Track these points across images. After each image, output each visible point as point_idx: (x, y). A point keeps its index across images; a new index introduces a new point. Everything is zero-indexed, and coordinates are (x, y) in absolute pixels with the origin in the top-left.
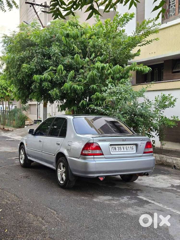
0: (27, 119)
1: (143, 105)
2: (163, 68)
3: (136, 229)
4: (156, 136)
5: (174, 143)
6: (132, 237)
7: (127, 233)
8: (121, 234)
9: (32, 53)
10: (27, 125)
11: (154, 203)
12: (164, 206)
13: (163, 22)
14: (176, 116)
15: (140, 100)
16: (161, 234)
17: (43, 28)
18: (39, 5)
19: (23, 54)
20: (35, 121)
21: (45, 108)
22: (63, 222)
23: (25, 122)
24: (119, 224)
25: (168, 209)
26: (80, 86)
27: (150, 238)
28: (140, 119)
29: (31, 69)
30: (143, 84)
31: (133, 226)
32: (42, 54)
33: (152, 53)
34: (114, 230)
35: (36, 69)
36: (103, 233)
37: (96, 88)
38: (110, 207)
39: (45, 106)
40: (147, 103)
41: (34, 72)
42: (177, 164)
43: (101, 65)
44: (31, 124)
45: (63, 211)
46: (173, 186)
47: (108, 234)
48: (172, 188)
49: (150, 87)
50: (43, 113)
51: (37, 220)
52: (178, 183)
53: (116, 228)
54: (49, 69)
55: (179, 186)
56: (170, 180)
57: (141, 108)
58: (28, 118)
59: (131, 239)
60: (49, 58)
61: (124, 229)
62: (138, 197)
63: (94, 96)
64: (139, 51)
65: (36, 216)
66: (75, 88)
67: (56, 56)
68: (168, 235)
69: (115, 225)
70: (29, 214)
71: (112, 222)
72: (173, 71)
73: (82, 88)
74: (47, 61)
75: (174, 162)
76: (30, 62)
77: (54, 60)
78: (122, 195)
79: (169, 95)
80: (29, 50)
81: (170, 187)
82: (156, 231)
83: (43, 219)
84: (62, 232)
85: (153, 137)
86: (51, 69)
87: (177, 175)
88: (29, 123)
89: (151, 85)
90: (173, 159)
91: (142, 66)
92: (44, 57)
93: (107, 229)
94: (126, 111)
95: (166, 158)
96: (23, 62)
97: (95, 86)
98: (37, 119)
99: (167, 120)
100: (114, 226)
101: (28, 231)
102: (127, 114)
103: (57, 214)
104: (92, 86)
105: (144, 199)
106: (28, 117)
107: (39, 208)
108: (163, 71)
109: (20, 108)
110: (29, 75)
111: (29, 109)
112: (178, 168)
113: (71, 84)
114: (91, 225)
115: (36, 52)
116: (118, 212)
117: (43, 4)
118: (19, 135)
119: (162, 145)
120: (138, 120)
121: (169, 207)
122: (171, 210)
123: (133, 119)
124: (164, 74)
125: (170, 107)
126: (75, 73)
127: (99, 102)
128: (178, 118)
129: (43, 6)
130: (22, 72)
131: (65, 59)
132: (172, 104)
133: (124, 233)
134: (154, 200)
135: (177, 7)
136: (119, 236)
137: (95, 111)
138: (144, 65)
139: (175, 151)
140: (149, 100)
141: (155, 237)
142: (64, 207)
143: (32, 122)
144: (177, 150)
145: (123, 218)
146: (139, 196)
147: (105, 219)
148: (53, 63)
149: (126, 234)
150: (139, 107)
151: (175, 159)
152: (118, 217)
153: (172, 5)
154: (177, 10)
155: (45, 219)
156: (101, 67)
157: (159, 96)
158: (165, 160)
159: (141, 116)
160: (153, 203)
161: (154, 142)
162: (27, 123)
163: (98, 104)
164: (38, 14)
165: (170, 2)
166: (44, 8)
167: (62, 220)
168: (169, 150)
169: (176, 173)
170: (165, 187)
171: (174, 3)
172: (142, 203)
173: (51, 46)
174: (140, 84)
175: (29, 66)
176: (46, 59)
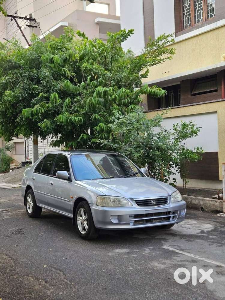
0: (12, 161)
1: (159, 135)
2: (180, 91)
3: (165, 286)
4: (176, 173)
5: (199, 181)
6: (161, 296)
7: (155, 291)
8: (148, 293)
9: (17, 78)
10: (13, 169)
11: (184, 254)
12: (196, 256)
13: (177, 35)
14: (199, 147)
15: (156, 130)
16: (197, 290)
17: (29, 46)
18: (23, 18)
19: (5, 79)
20: (22, 163)
21: (36, 145)
22: (72, 284)
23: (10, 165)
24: (144, 281)
25: (201, 259)
26: (78, 117)
27: (184, 295)
28: (156, 153)
29: (16, 97)
30: (158, 111)
31: (161, 283)
32: (29, 78)
33: (166, 72)
34: (139, 290)
35: (22, 97)
36: (125, 293)
37: (99, 118)
38: (130, 261)
39: (36, 142)
40: (163, 133)
41: (20, 101)
42: (205, 206)
43: (103, 90)
44: (18, 166)
45: (71, 270)
46: (203, 232)
47: (131, 294)
48: (202, 235)
49: (167, 114)
50: (34, 152)
51: (40, 284)
52: (209, 228)
53: (140, 287)
54: (38, 96)
55: (210, 231)
56: (199, 225)
57: (158, 140)
58: (14, 160)
59: (161, 299)
60: (38, 82)
61: (150, 287)
62: (162, 248)
63: (97, 127)
64: (147, 71)
65: (38, 279)
66: (73, 120)
67: (47, 79)
68: (206, 290)
69: (138, 282)
70: (28, 277)
71: (135, 280)
72: (192, 93)
73: (81, 120)
74: (36, 86)
75: (202, 203)
76: (14, 89)
77: (45, 85)
78: (143, 246)
79: (190, 122)
80: (12, 74)
81: (200, 233)
82: (190, 287)
83: (46, 282)
84: (73, 296)
85: (173, 174)
86: (41, 96)
87: (206, 219)
88: (15, 167)
89: (167, 111)
90: (200, 200)
91: (155, 88)
92: (32, 81)
93: (129, 288)
94: (139, 144)
95: (191, 200)
96: (5, 89)
97: (97, 116)
98: (25, 161)
99: (190, 153)
100: (138, 284)
101: (28, 298)
102: (141, 148)
103: (64, 275)
104: (94, 116)
105: (170, 250)
106: (14, 158)
107: (40, 269)
108: (180, 93)
109: (2, 148)
110: (14, 105)
111: (14, 148)
112: (207, 210)
113: (67, 115)
114: (109, 286)
115: (22, 76)
116: (140, 267)
117: (28, 17)
118: (3, 182)
119: (185, 184)
120: (154, 155)
121: (202, 257)
122: (205, 260)
123: (148, 154)
124: (182, 97)
125: (192, 136)
126: (71, 100)
127: (104, 135)
128: (203, 149)
129: (28, 19)
130: (5, 101)
131: (59, 83)
132: (194, 133)
133: (152, 292)
134: (183, 250)
135: (193, 17)
136: (146, 295)
137: (102, 145)
138: (157, 87)
139: (201, 190)
140: (166, 130)
141: (189, 294)
142: (71, 266)
143: (19, 165)
144: (203, 189)
145: (147, 274)
146: (164, 246)
147: (125, 277)
148: (44, 89)
149: (153, 292)
150: (155, 138)
151: (202, 200)
152: (141, 273)
153: (186, 13)
154: (193, 20)
155: (49, 282)
156: (103, 92)
157: (179, 124)
158: (190, 202)
159: (158, 149)
160: (181, 254)
161: (175, 180)
162: (13, 166)
163: (103, 137)
164: (22, 29)
165: (184, 11)
166: (29, 21)
167: (71, 281)
168: (194, 189)
169: (204, 216)
170: (194, 233)
171: (189, 12)
172: (169, 254)
173: (40, 68)
174: (153, 111)
175: (13, 93)
176: (34, 85)
